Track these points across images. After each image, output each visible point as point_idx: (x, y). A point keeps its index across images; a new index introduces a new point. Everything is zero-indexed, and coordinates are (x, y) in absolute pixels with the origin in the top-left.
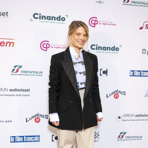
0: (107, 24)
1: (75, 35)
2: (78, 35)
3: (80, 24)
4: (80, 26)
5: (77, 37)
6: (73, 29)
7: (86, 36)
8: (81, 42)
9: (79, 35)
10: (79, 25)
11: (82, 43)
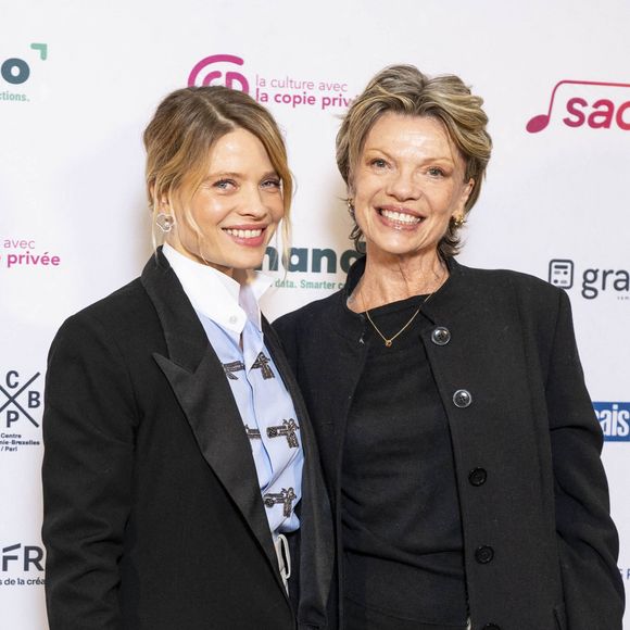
0: (311, 100)
1: (206, 190)
2: (220, 190)
3: (228, 115)
4: (226, 129)
5: (216, 204)
6: (179, 156)
7: (277, 185)
8: (248, 234)
9: (229, 186)
10: (221, 118)
11: (259, 232)
